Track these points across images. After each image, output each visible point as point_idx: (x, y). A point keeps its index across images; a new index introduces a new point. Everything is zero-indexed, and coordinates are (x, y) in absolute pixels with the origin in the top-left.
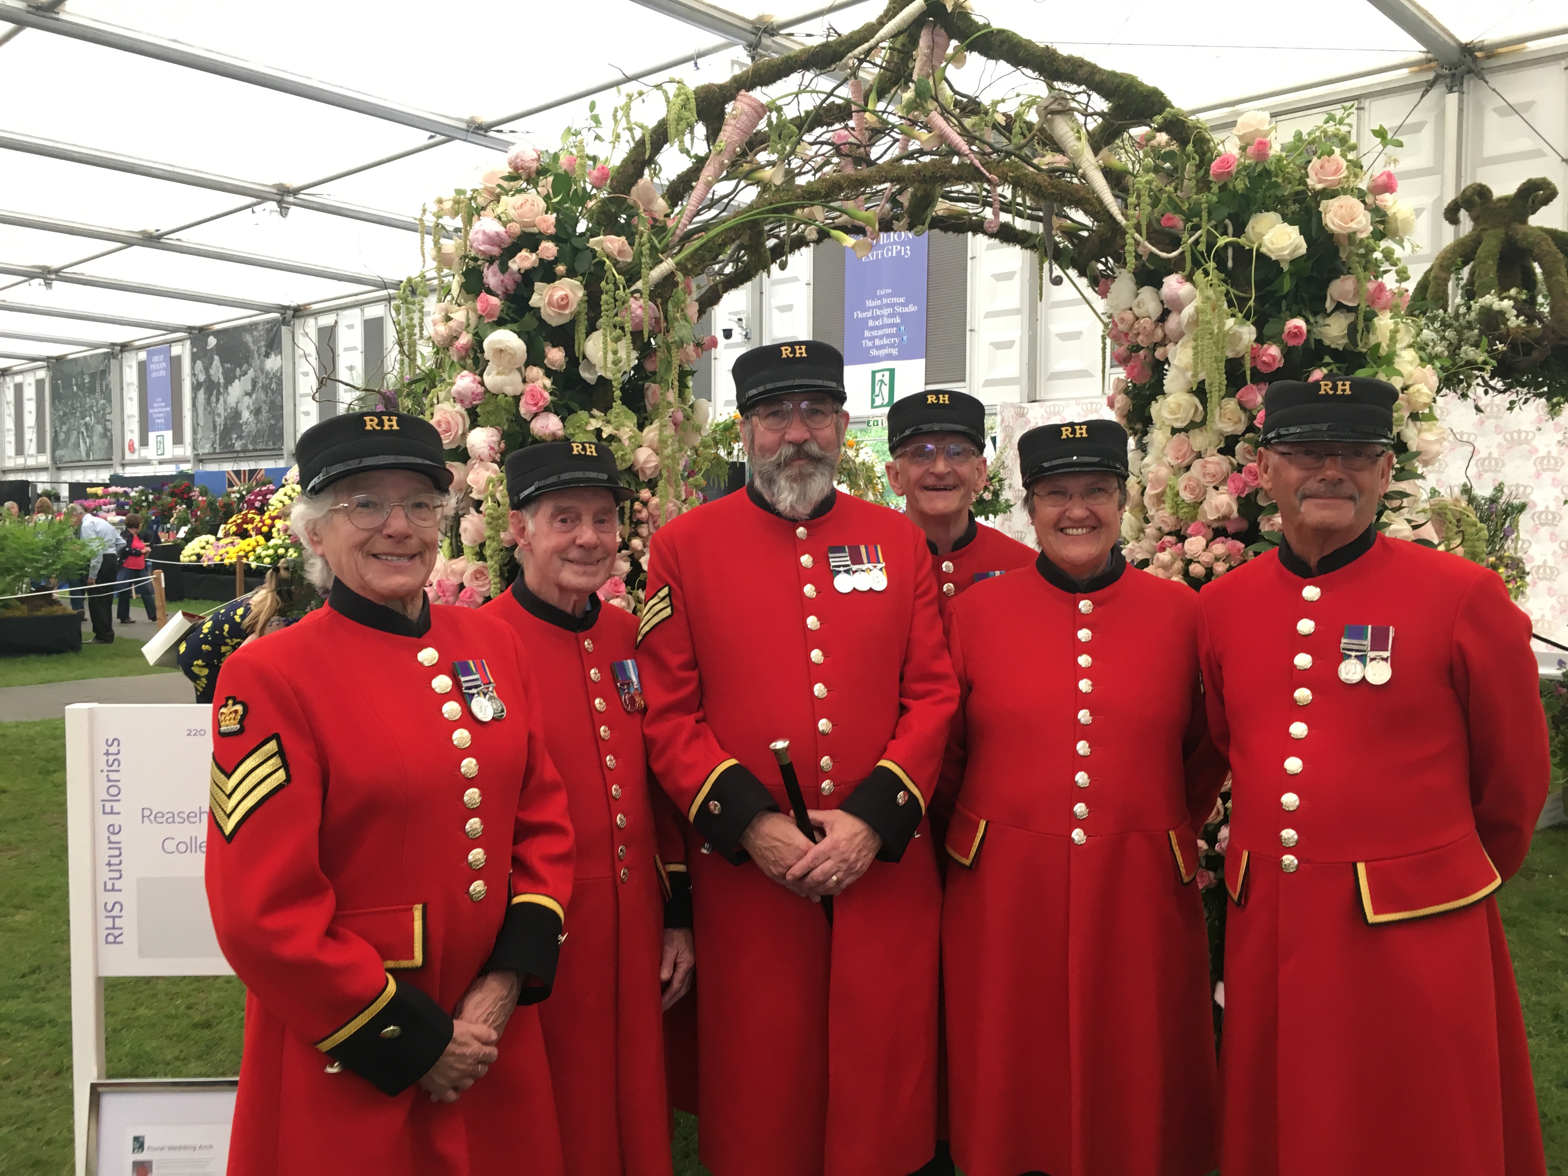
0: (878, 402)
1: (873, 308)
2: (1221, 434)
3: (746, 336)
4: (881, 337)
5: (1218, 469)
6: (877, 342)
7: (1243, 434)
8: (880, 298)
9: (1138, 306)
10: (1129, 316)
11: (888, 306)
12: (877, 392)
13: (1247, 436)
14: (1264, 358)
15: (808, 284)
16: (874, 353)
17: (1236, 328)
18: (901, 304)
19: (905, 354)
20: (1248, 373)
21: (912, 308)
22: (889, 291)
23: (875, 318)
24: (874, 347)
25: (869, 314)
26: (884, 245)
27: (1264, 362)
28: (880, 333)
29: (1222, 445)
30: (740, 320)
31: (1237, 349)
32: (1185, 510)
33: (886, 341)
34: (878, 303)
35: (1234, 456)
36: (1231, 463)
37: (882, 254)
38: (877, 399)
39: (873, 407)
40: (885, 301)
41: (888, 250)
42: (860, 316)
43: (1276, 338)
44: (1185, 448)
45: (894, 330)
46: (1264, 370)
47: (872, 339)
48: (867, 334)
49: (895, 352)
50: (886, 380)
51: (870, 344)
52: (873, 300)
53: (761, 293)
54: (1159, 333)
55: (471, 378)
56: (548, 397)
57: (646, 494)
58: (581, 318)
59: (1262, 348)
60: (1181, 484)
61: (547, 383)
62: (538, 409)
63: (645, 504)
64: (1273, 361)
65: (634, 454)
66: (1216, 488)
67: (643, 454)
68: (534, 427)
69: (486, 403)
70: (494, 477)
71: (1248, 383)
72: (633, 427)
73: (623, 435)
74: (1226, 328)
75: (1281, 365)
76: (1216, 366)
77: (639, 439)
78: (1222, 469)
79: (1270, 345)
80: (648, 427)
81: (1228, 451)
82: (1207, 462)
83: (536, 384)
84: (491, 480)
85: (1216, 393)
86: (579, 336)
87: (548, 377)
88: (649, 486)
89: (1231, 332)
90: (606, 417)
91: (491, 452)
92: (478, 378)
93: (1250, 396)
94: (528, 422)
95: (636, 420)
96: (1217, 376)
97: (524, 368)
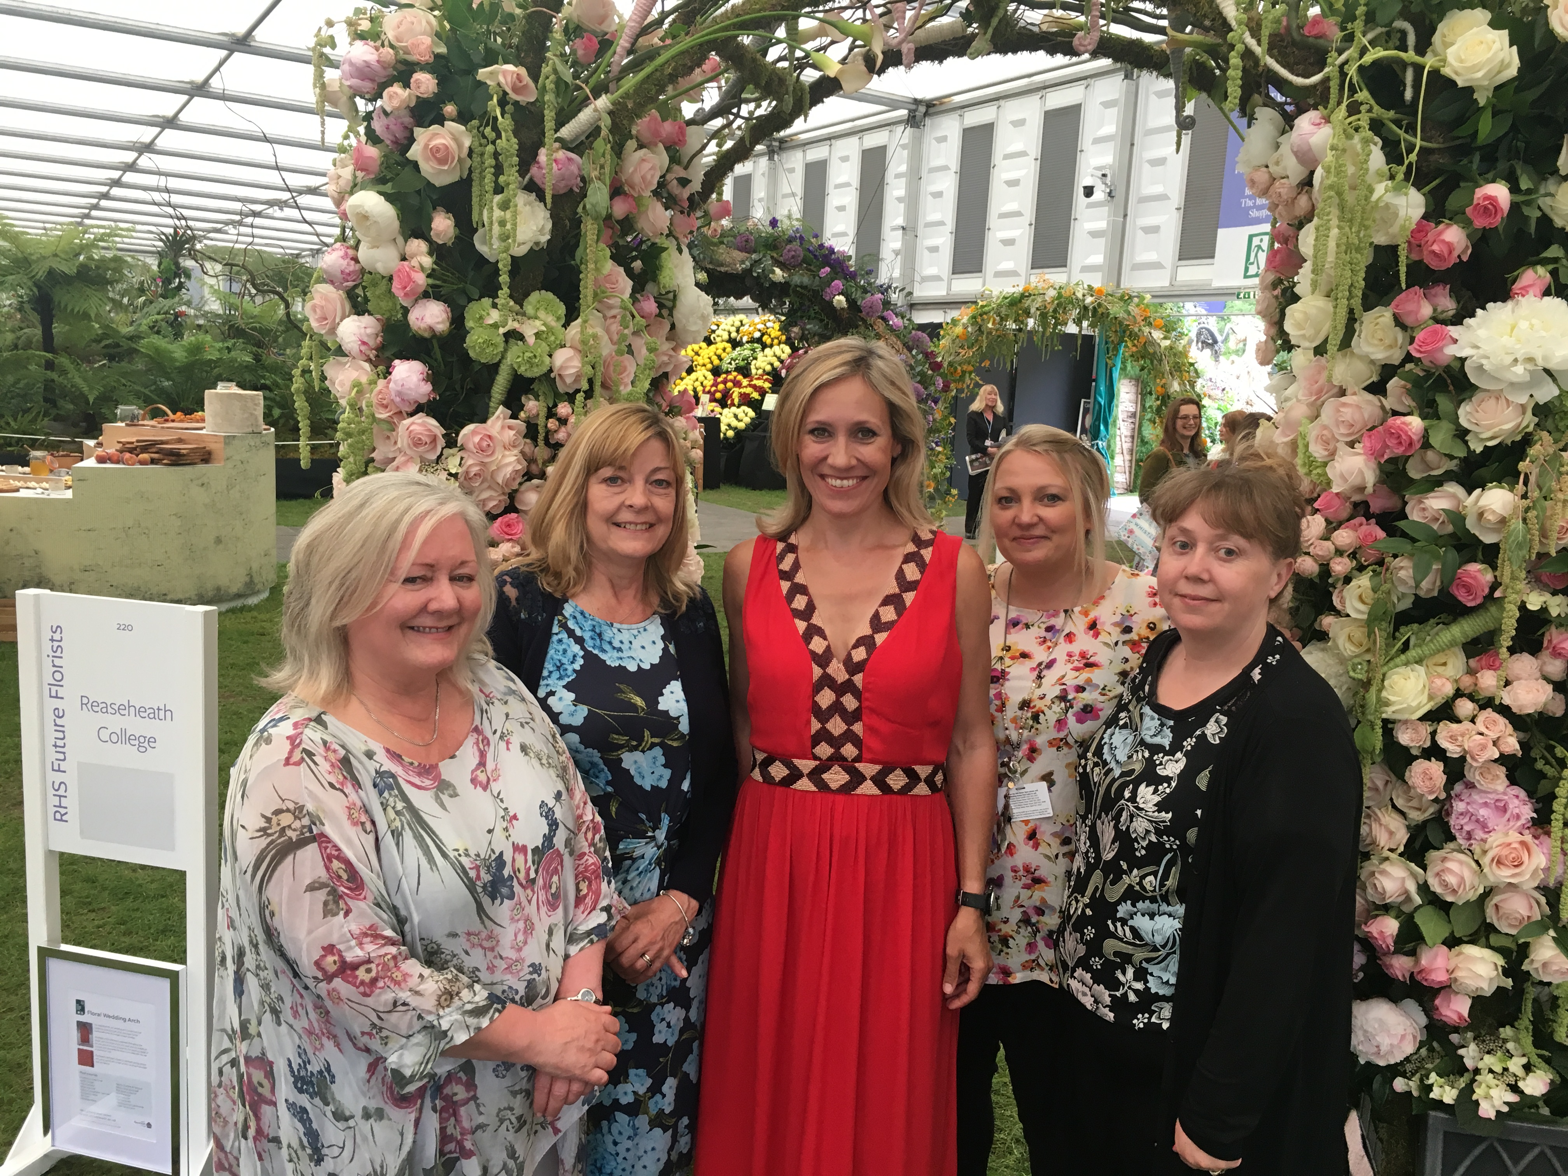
0: (1253, 270)
2: (1372, 362)
3: (1110, 193)
6: (1259, 202)
7: (1399, 367)
9: (1277, 163)
10: (1264, 174)
12: (1252, 259)
13: (1405, 369)
14: (1435, 247)
17: (1390, 196)
20: (1403, 269)
27: (1433, 252)
29: (1375, 378)
30: (1104, 175)
31: (1391, 230)
35: (1385, 396)
36: (1383, 407)
38: (1251, 267)
39: (1246, 277)
43: (1458, 217)
44: (1323, 379)
46: (1437, 265)
51: (1250, 203)
54: (1303, 201)
55: (342, 253)
56: (421, 280)
57: (563, 409)
58: (475, 176)
59: (1433, 230)
60: (1312, 431)
61: (427, 261)
62: (406, 295)
63: (563, 422)
64: (1450, 252)
65: (550, 356)
66: (1351, 445)
67: (561, 357)
68: (412, 317)
69: (375, 285)
70: (364, 380)
71: (1404, 286)
72: (551, 320)
73: (529, 330)
74: (1375, 197)
75: (1465, 258)
76: (1348, 258)
77: (561, 337)
78: (1366, 416)
79: (1448, 225)
80: (579, 320)
81: (1377, 388)
82: (1344, 405)
83: (414, 262)
84: (357, 384)
85: (1345, 302)
86: (475, 200)
87: (430, 254)
88: (571, 398)
89: (1382, 204)
90: (522, 306)
91: (363, 348)
92: (351, 252)
93: (1410, 307)
94: (406, 311)
95: (562, 309)
96: (1348, 274)
97: (400, 240)
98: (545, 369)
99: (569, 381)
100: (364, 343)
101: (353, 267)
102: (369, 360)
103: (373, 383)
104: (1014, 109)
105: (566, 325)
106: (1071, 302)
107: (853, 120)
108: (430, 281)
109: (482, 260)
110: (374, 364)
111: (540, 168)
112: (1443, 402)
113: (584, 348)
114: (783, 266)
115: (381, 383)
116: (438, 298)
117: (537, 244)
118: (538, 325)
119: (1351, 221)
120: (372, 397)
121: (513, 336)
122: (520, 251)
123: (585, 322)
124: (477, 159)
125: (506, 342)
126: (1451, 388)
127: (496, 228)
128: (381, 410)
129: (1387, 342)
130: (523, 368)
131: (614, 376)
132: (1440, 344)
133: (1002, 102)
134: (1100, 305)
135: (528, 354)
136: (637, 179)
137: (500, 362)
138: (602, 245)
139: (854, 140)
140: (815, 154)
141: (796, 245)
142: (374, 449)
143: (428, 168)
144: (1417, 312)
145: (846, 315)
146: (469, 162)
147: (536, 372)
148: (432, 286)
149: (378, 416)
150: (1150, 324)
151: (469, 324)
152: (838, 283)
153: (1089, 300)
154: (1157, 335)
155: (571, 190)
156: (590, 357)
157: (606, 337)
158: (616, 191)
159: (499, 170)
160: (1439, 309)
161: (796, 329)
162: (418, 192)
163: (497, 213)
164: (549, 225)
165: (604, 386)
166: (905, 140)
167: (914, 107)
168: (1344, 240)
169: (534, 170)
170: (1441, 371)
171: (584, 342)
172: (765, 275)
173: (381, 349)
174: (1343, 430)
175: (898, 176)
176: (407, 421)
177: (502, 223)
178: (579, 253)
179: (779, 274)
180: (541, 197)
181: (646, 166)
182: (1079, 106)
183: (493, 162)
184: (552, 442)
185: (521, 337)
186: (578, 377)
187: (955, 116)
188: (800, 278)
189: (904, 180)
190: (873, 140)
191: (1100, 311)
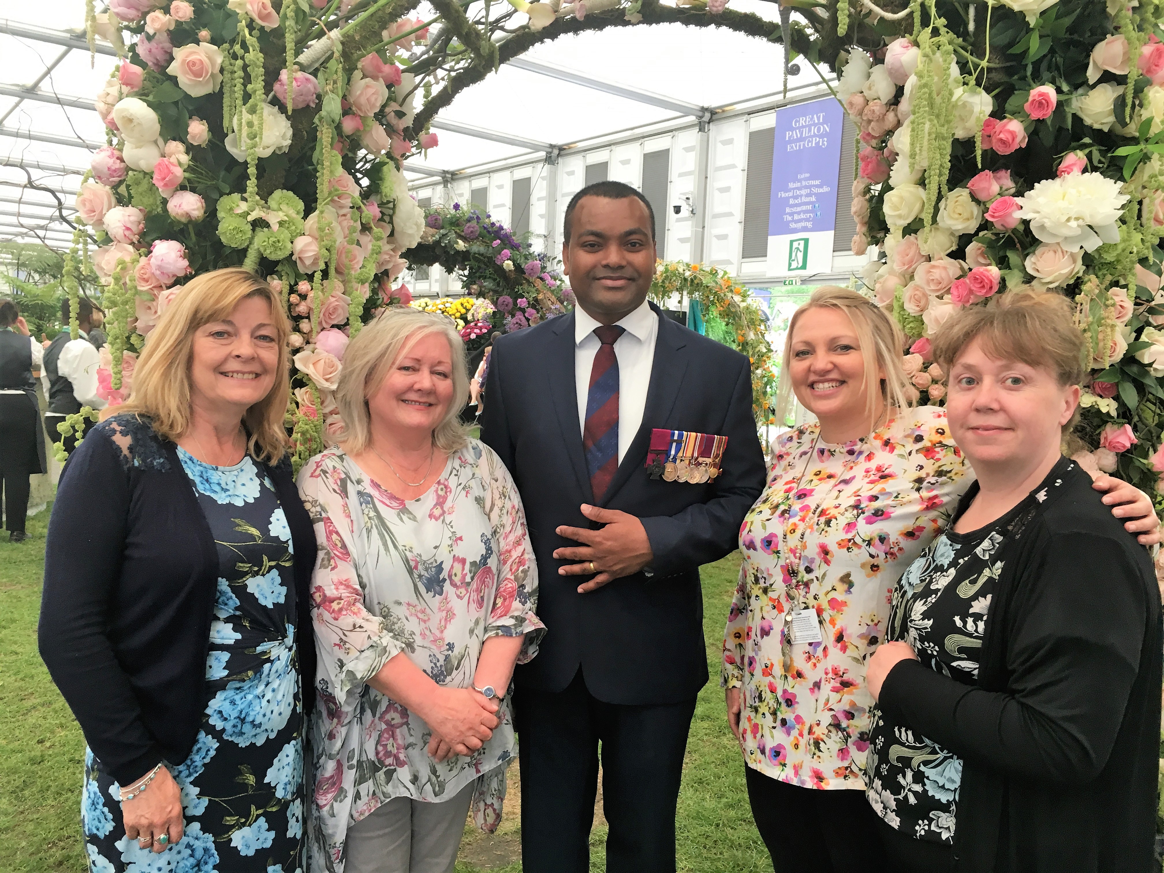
0: (794, 265)
1: (794, 189)
2: (952, 234)
3: (692, 211)
4: (799, 213)
5: (944, 275)
6: (796, 217)
7: (976, 233)
8: (800, 181)
9: (870, 88)
10: (859, 100)
11: (806, 187)
12: (793, 258)
13: (981, 234)
14: (1002, 136)
15: (743, 170)
16: (793, 225)
17: (967, 97)
18: (817, 186)
19: (818, 227)
20: (979, 154)
21: (826, 189)
22: (807, 175)
23: (795, 197)
24: (793, 221)
25: (791, 194)
26: (806, 138)
27: (1001, 140)
28: (799, 209)
29: (954, 248)
30: (688, 198)
31: (967, 126)
32: (911, 325)
33: (802, 216)
34: (798, 185)
35: (964, 259)
36: (961, 268)
37: (804, 145)
38: (793, 263)
39: (790, 270)
40: (804, 183)
41: (809, 141)
42: (783, 195)
43: (1017, 113)
44: (912, 253)
45: (810, 207)
46: (1003, 151)
47: (792, 214)
48: (788, 210)
49: (809, 225)
50: (802, 248)
51: (790, 218)
52: (794, 182)
53: (706, 177)
54: (891, 117)
55: (109, 153)
56: (179, 173)
57: (303, 286)
58: (226, 90)
59: (999, 124)
60: (906, 293)
61: (185, 159)
62: (166, 185)
63: (303, 297)
64: (1013, 140)
65: (292, 242)
66: (940, 297)
67: (301, 243)
68: (170, 206)
69: (138, 183)
70: (128, 259)
71: (980, 166)
72: (292, 213)
73: (273, 219)
74: (954, 99)
75: (1024, 145)
76: (937, 144)
77: (301, 227)
78: (951, 274)
79: (1011, 120)
80: (317, 212)
81: (958, 254)
82: (934, 267)
83: (173, 160)
84: (121, 262)
85: (936, 177)
86: (226, 109)
87: (187, 153)
88: (310, 278)
89: (960, 103)
90: (266, 203)
91: (127, 233)
92: (117, 153)
93: (984, 184)
94: (165, 202)
95: (301, 205)
96: (938, 156)
97: (161, 141)
98: (288, 253)
99: (308, 262)
100: (128, 229)
101: (118, 165)
102: (132, 243)
103: (135, 261)
104: (621, 152)
105: (305, 217)
106: (675, 275)
107: (505, 159)
108: (187, 175)
109: (233, 162)
110: (137, 246)
111: (282, 85)
112: (1013, 257)
113: (320, 236)
114: (464, 239)
115: (143, 260)
116: (193, 190)
117: (280, 148)
118: (281, 216)
119: (938, 116)
120: (136, 272)
121: (259, 224)
122: (266, 153)
123: (322, 212)
124: (227, 75)
125: (253, 230)
126: (1018, 245)
127: (245, 130)
128: (143, 284)
129: (966, 215)
130: (268, 251)
131: (346, 262)
132: (1009, 210)
133: (613, 147)
134: (695, 277)
135: (272, 239)
136: (363, 100)
137: (248, 246)
138: (335, 152)
139: (507, 173)
140: (478, 183)
141: (474, 223)
142: (136, 320)
143: (184, 81)
144: (989, 189)
145: (513, 276)
146: (220, 78)
147: (280, 255)
148: (189, 180)
149: (139, 288)
150: (731, 291)
151: (220, 215)
152: (507, 252)
153: (687, 274)
154: (737, 299)
155: (308, 106)
156: (325, 242)
157: (339, 228)
158: (347, 111)
159: (247, 79)
160: (1004, 188)
161: (475, 287)
162: (176, 103)
163: (246, 116)
164: (290, 132)
165: (337, 271)
166: (544, 173)
167: (550, 150)
168: (934, 130)
169: (277, 87)
170: (1009, 233)
171: (321, 229)
172: (450, 245)
173: (143, 235)
174: (933, 287)
175: (539, 199)
176: (166, 292)
177: (250, 124)
178: (316, 155)
179: (461, 245)
180: (283, 109)
181: (371, 91)
182: (667, 151)
183: (241, 74)
184: (294, 315)
185: (267, 225)
186: (315, 262)
187: (580, 157)
188: (477, 248)
189: (544, 202)
190: (520, 174)
191: (696, 282)
